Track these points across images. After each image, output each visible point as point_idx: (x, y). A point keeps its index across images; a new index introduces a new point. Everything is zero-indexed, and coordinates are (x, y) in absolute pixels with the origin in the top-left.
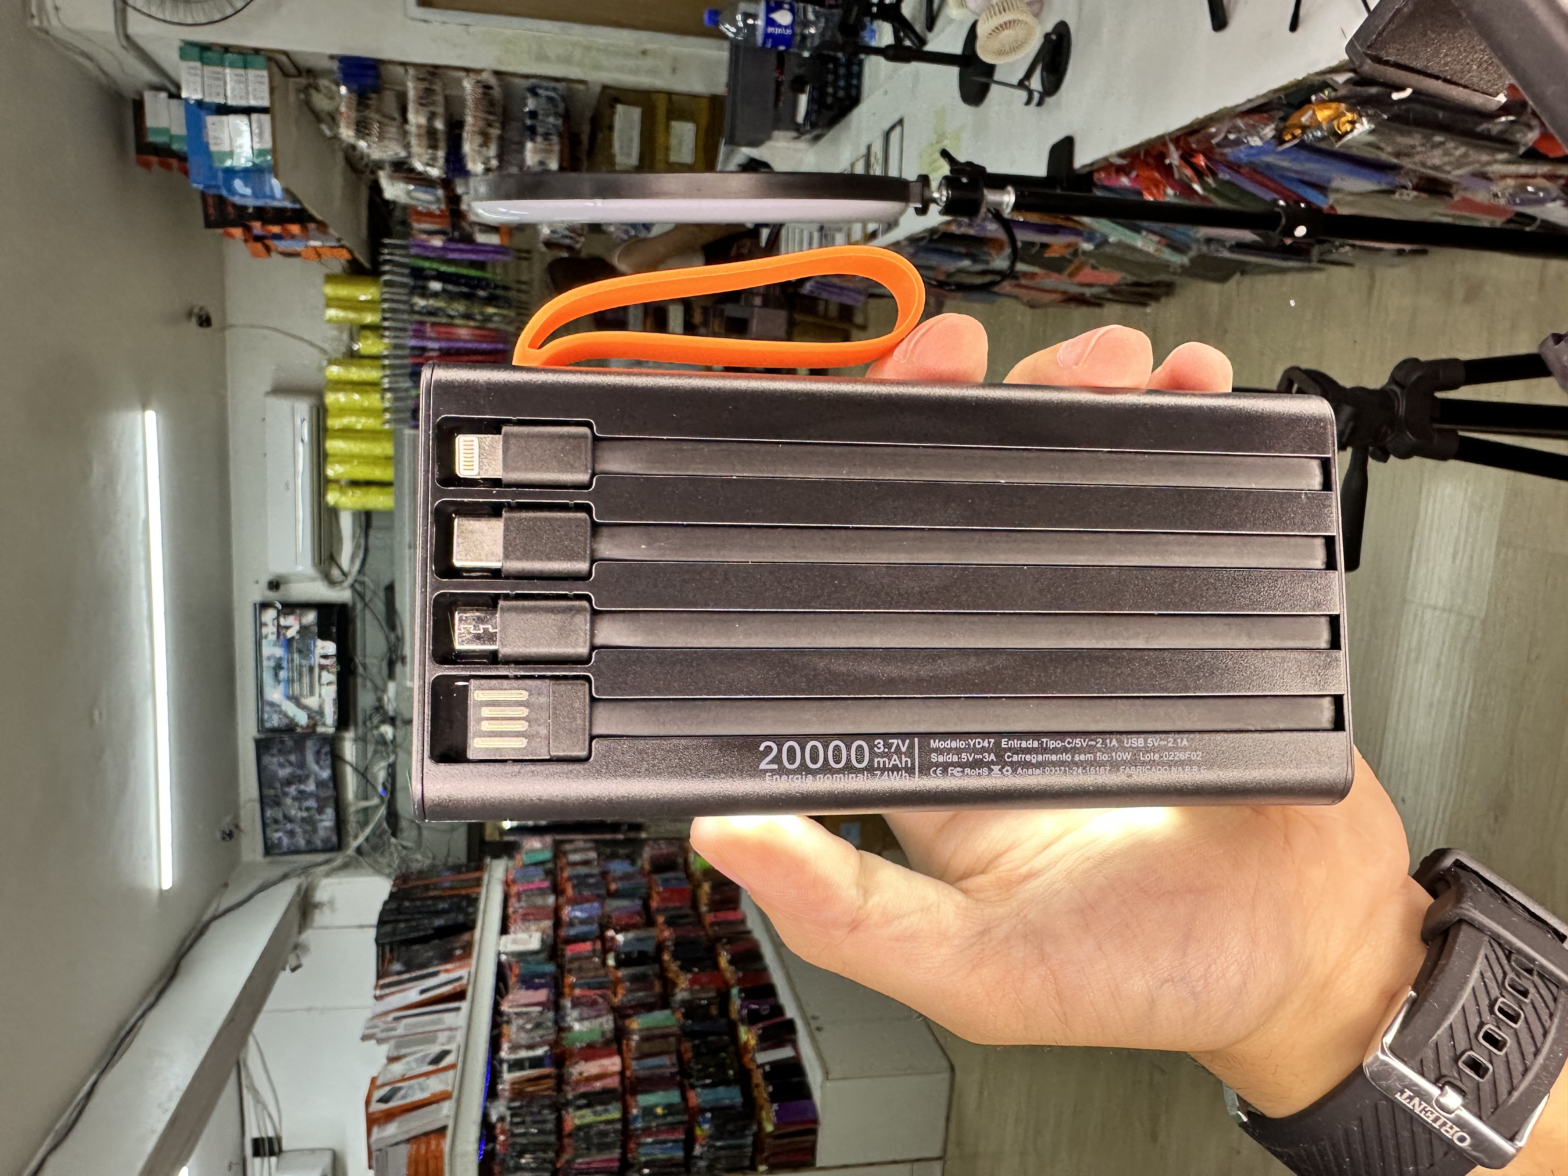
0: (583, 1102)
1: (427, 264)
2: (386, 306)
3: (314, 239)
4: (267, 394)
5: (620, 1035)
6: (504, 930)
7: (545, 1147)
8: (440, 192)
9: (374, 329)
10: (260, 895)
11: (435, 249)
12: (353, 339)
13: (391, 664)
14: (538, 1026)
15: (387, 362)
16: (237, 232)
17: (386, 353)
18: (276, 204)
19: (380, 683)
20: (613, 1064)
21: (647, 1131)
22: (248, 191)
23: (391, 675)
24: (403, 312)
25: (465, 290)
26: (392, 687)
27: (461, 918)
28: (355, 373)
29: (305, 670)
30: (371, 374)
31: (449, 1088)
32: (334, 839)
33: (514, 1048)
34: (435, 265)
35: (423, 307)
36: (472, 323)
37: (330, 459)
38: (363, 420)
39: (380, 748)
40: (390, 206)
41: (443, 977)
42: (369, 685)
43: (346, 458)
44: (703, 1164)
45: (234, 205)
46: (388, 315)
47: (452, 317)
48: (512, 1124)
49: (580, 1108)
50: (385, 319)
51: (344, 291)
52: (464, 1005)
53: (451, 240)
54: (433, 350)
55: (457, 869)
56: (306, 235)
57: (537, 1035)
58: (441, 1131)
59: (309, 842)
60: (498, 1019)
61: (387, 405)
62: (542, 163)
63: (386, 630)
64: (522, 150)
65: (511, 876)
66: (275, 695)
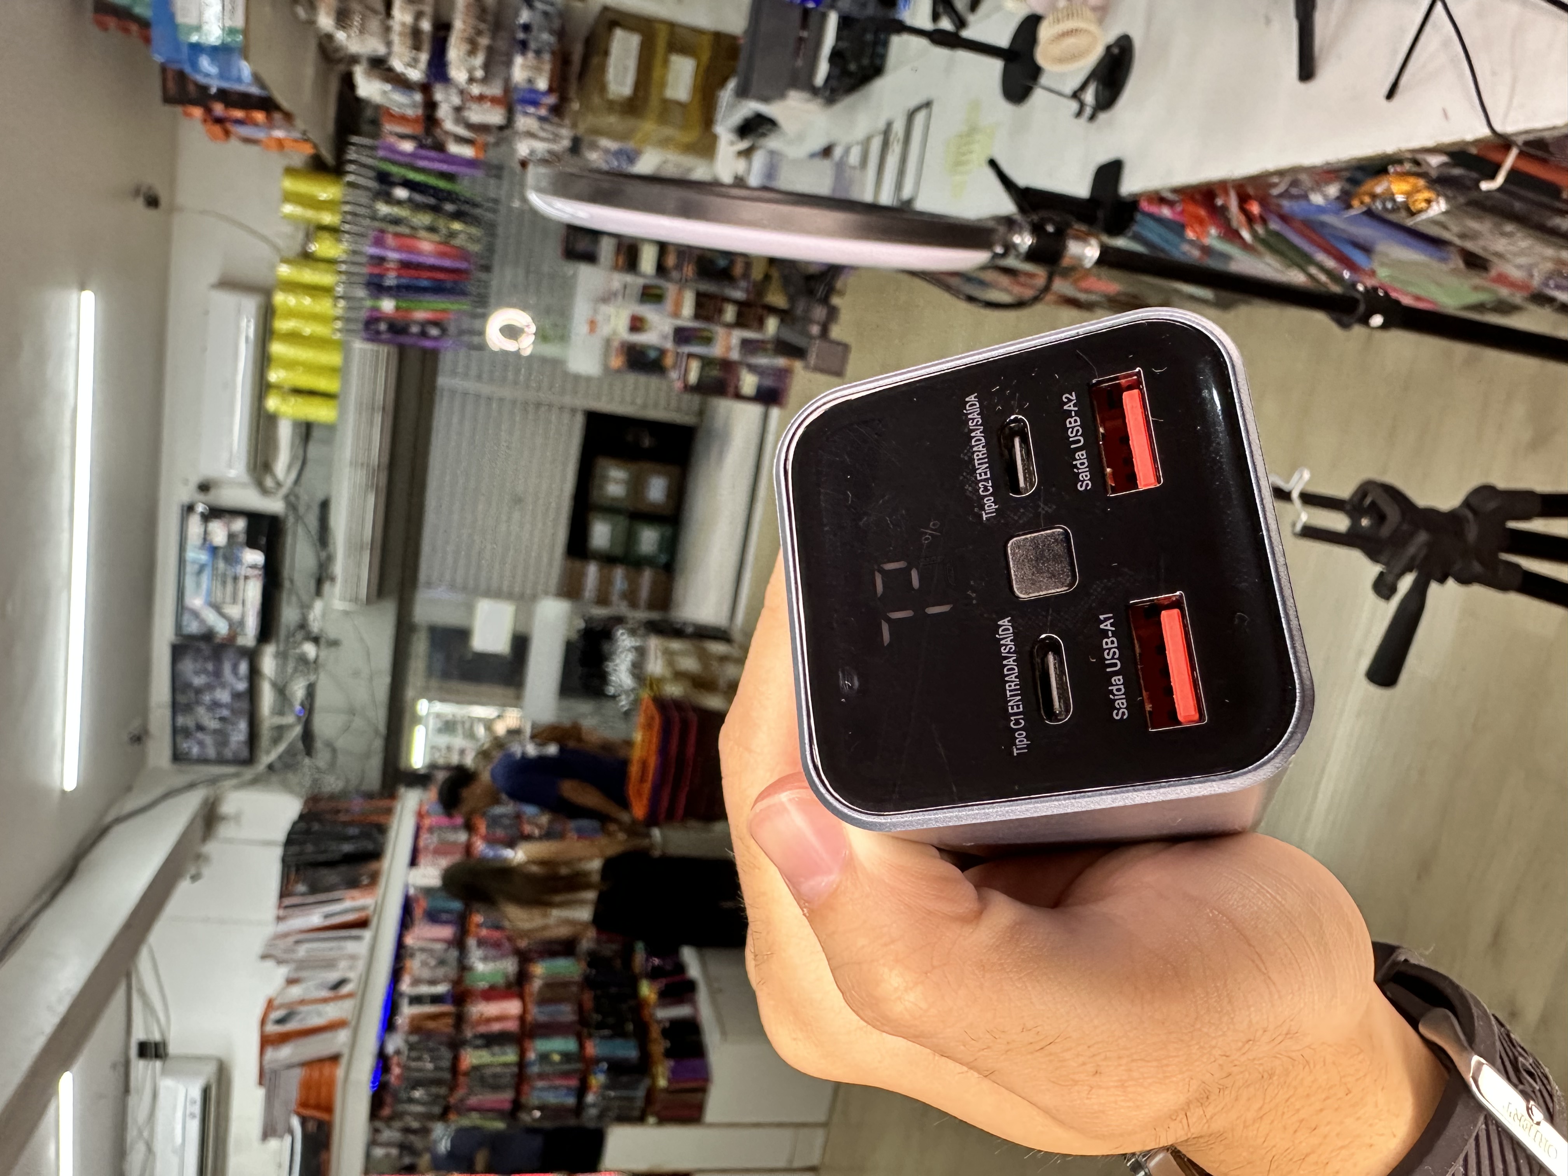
0: (479, 1042)
1: (394, 169)
2: (347, 208)
3: (279, 128)
4: (212, 286)
5: (521, 979)
6: (414, 862)
7: (438, 1082)
8: (418, 97)
9: (333, 231)
10: (164, 803)
11: (405, 154)
12: (308, 238)
13: (319, 582)
14: (442, 962)
16: (197, 112)
17: (343, 258)
18: (243, 88)
19: (306, 600)
20: (513, 1007)
21: (541, 1076)
22: (214, 71)
23: (319, 592)
24: (364, 216)
25: (432, 201)
26: (318, 605)
27: (370, 846)
29: (229, 579)
30: (327, 279)
31: (347, 1017)
32: (245, 753)
33: (416, 982)
34: (403, 172)
35: (386, 215)
36: (436, 238)
37: (274, 363)
38: (312, 326)
39: (301, 666)
40: (360, 103)
41: (347, 904)
42: (294, 600)
43: (290, 365)
44: (593, 1112)
45: (195, 82)
46: (349, 218)
47: (415, 228)
48: (409, 1058)
49: (477, 1047)
50: (345, 222)
51: (303, 187)
52: (367, 934)
53: (421, 146)
54: (392, 261)
55: (369, 796)
56: (270, 124)
57: (440, 972)
58: (335, 1059)
59: (219, 753)
60: (401, 953)
61: (339, 312)
62: (530, 81)
63: (318, 547)
64: (509, 64)
65: (426, 808)
66: (196, 601)
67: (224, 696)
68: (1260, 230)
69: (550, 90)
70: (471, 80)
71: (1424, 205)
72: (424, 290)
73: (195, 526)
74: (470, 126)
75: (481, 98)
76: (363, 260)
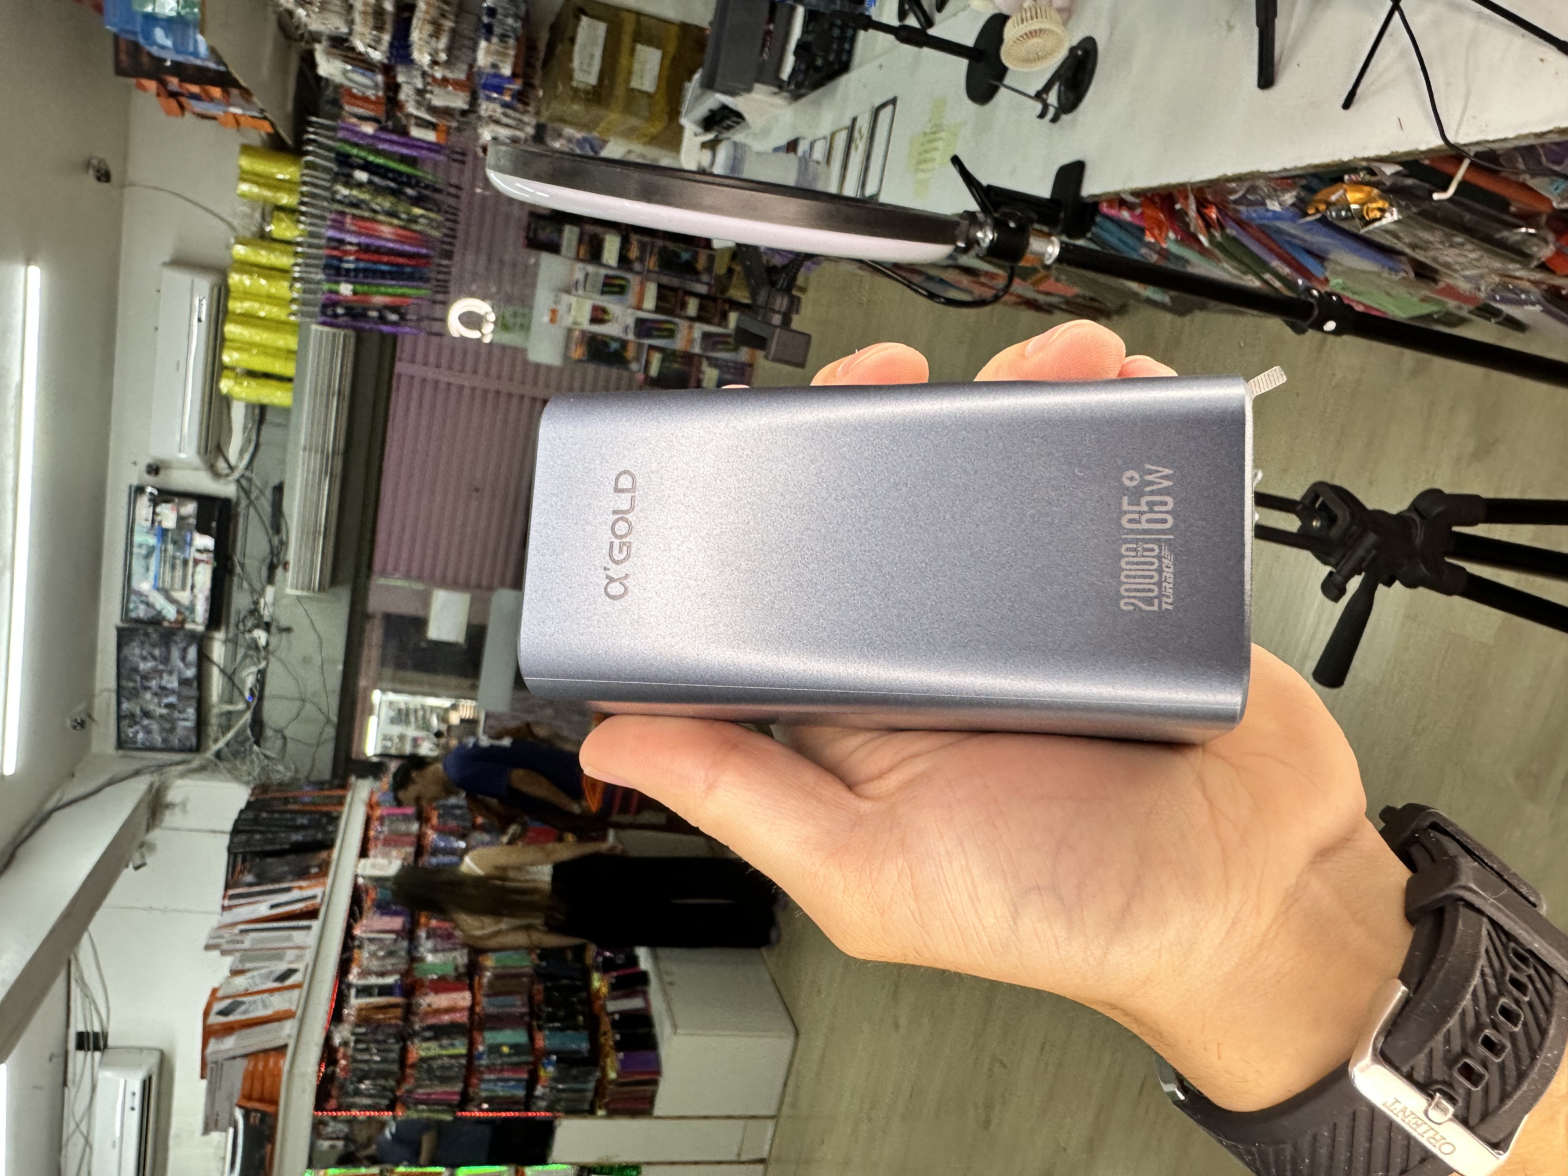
0: (428, 1034)
1: (355, 151)
3: (236, 105)
4: (165, 264)
5: (473, 970)
6: (364, 853)
7: (386, 1075)
8: (380, 78)
9: (289, 211)
10: (108, 790)
11: (365, 136)
12: (265, 218)
13: (272, 568)
14: (391, 954)
15: (300, 249)
16: (151, 85)
17: (300, 239)
18: (198, 62)
19: (258, 587)
20: (463, 998)
21: (490, 1069)
22: (169, 43)
23: (271, 580)
24: (325, 199)
25: (392, 185)
26: (270, 591)
27: (320, 836)
28: (264, 257)
29: (178, 562)
30: (284, 261)
31: (293, 1008)
32: (194, 740)
33: (365, 973)
34: (363, 154)
35: (345, 197)
36: (395, 221)
37: (228, 344)
38: (267, 308)
39: (251, 652)
40: (322, 83)
41: (296, 894)
42: (245, 585)
43: (245, 346)
44: (542, 1104)
45: (150, 54)
46: (306, 199)
47: (375, 211)
48: (355, 1050)
49: (426, 1039)
50: (302, 203)
51: (261, 166)
52: (316, 924)
53: (383, 129)
54: (351, 244)
55: (319, 784)
56: (228, 100)
57: (389, 963)
58: (281, 1049)
59: (164, 740)
60: (349, 942)
61: (295, 295)
62: (494, 66)
63: (270, 531)
64: (474, 49)
65: (376, 798)
66: (144, 585)
67: (173, 683)
68: (1217, 234)
69: (514, 75)
70: (435, 63)
71: (1378, 214)
72: (383, 275)
73: (144, 509)
74: (432, 110)
75: (445, 81)
76: (323, 242)
